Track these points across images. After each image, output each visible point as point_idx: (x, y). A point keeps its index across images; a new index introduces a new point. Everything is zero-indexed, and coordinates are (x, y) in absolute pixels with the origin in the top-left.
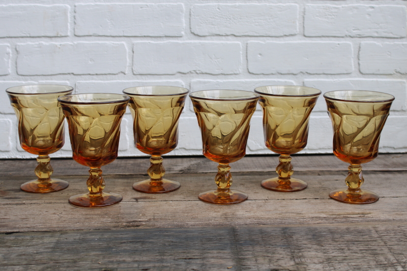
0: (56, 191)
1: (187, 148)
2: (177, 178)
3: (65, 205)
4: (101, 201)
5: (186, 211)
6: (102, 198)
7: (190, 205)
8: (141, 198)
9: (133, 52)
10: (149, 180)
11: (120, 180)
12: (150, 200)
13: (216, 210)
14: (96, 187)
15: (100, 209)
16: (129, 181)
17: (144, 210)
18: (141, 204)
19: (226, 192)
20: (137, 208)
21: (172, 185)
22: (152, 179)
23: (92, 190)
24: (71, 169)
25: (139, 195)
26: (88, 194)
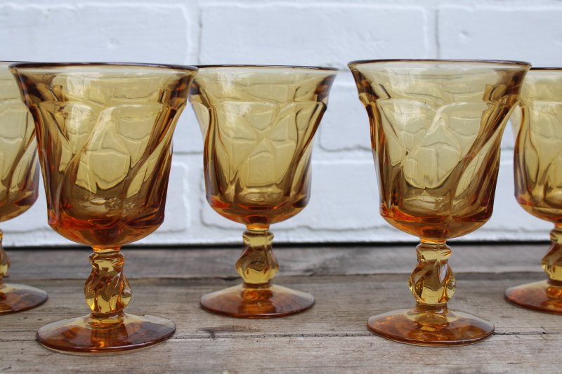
0: (13, 312)
1: (314, 226)
2: (303, 285)
3: (25, 345)
4: (121, 337)
5: (347, 362)
6: (122, 328)
7: (352, 348)
8: (222, 329)
9: (201, 25)
10: (239, 288)
11: (170, 290)
12: (246, 334)
13: (427, 361)
14: (107, 299)
15: (115, 358)
16: (191, 291)
17: (233, 360)
18: (224, 343)
19: (439, 314)
20: (214, 355)
21: (295, 299)
22: (249, 285)
23: (97, 308)
24: (63, 267)
25: (216, 322)
26: (86, 319)
